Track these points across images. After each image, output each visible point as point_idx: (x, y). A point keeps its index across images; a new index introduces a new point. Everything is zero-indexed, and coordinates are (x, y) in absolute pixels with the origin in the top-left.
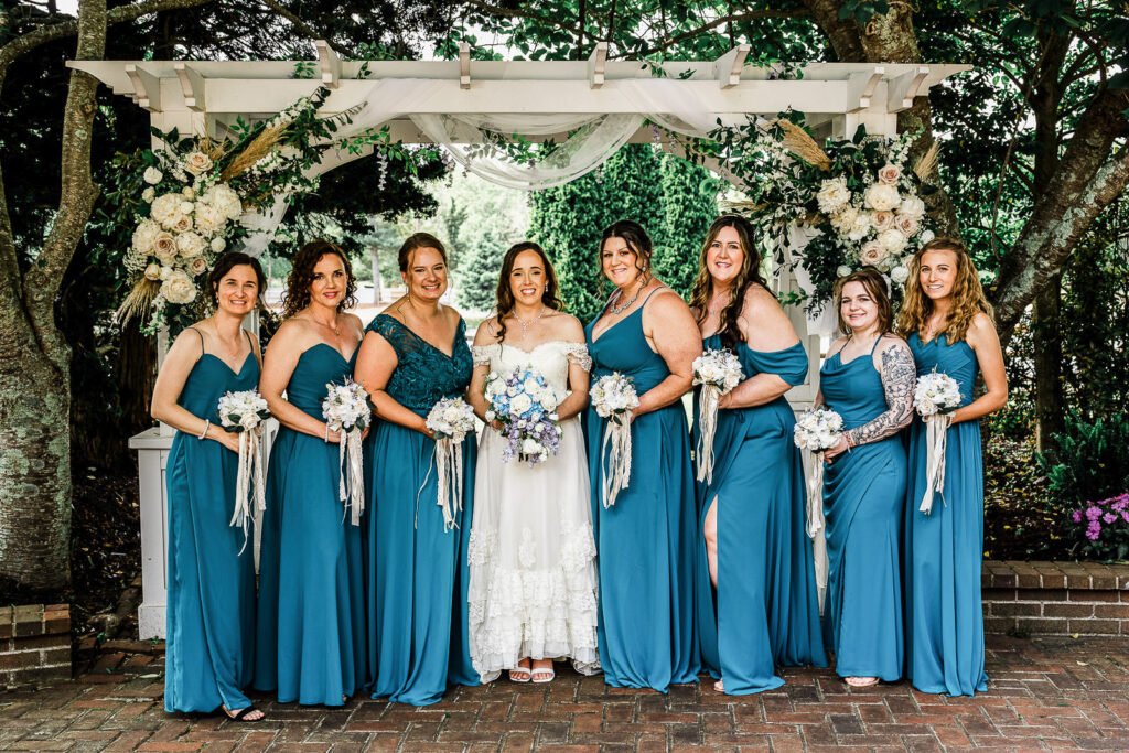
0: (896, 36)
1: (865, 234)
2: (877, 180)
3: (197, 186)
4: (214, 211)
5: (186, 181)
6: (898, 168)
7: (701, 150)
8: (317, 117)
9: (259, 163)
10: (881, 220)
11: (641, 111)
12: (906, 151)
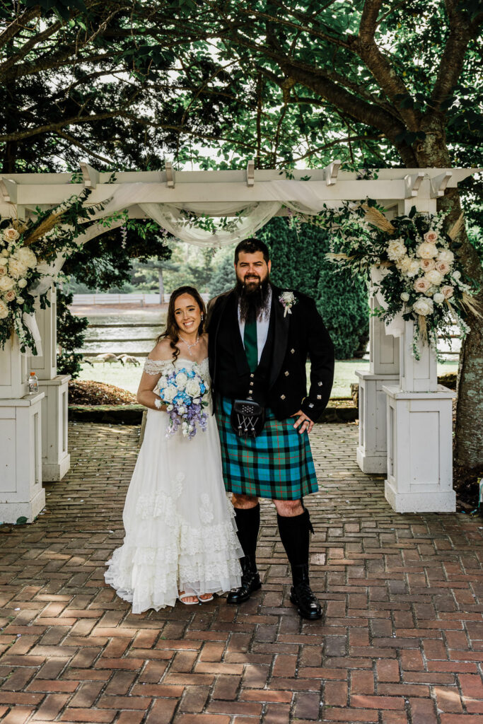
0: (436, 152)
1: (417, 273)
2: (423, 240)
3: (10, 249)
4: (19, 263)
5: (4, 245)
6: (437, 233)
7: (317, 222)
8: (83, 206)
9: (48, 234)
10: (427, 264)
11: (279, 200)
12: (441, 222)
